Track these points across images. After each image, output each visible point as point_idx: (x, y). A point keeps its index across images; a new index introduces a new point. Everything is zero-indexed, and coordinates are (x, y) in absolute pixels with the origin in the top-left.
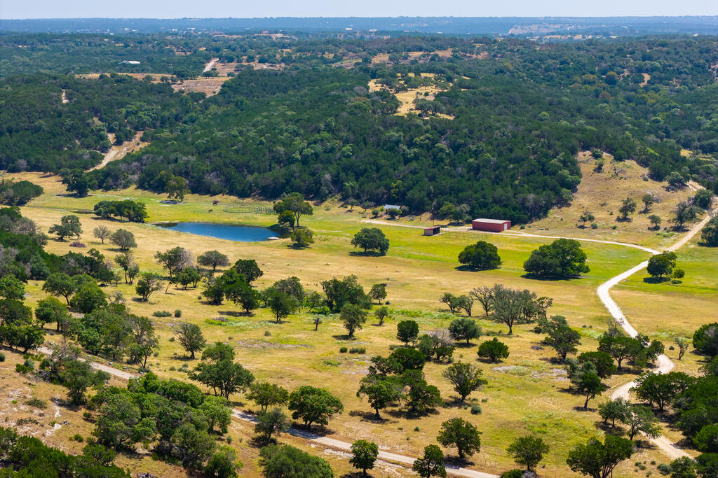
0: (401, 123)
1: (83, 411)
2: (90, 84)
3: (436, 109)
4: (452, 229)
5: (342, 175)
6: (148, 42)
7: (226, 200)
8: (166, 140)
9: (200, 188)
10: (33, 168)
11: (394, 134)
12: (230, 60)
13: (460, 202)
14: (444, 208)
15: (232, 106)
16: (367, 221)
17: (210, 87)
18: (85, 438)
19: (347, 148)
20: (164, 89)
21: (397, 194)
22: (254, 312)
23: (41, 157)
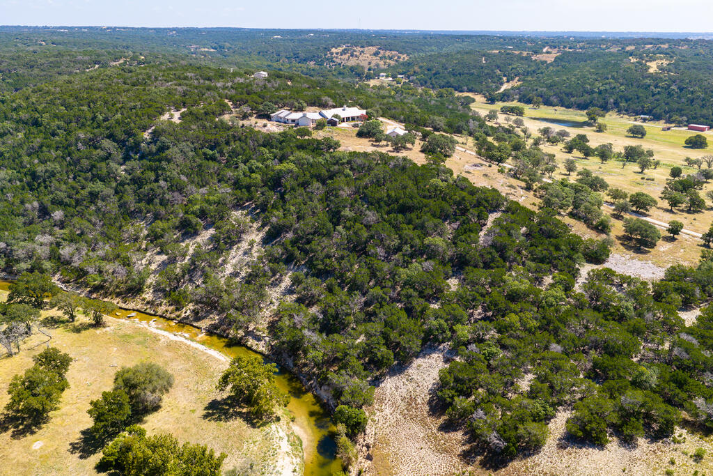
0: (650, 76)
1: (532, 193)
2: (494, 55)
3: (670, 71)
4: (677, 128)
5: (619, 100)
6: (515, 39)
7: (560, 109)
8: (530, 81)
9: (548, 103)
10: (470, 91)
11: (648, 81)
12: (555, 47)
13: (682, 116)
14: (673, 118)
15: (560, 67)
16: (631, 122)
17: (550, 59)
18: (537, 204)
19: (623, 88)
20: (528, 58)
21: (647, 110)
22: (588, 158)
23: (473, 86)
